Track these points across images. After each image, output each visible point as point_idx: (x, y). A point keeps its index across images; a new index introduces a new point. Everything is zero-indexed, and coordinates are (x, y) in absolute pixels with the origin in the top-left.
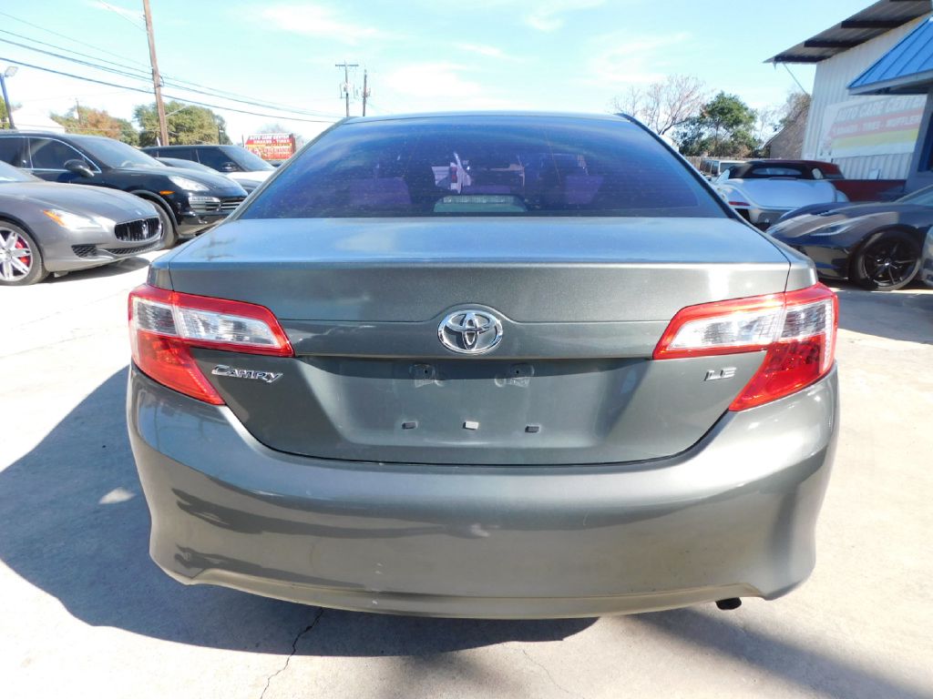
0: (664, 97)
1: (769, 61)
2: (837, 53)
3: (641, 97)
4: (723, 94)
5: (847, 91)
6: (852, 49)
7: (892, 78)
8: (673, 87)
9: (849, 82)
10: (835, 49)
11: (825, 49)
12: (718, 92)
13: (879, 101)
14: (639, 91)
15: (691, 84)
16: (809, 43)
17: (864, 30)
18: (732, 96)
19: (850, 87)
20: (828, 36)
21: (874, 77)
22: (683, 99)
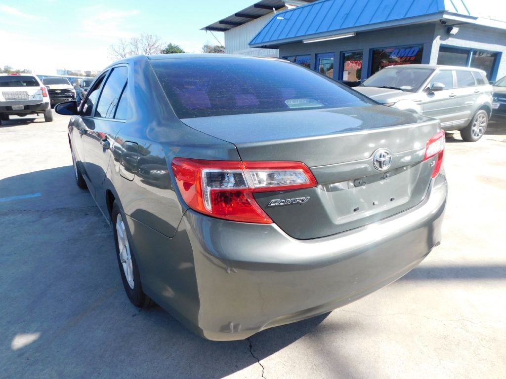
0: (140, 45)
1: (202, 29)
2: (232, 27)
3: (127, 45)
4: (171, 44)
5: (249, 46)
6: (239, 26)
7: (267, 40)
8: (144, 40)
9: (249, 41)
10: (232, 26)
11: (227, 25)
12: (168, 43)
13: (256, 51)
14: (125, 41)
15: (154, 39)
16: (221, 22)
17: (244, 18)
18: (176, 46)
19: (250, 44)
20: (229, 20)
21: (259, 40)
22: (151, 46)
